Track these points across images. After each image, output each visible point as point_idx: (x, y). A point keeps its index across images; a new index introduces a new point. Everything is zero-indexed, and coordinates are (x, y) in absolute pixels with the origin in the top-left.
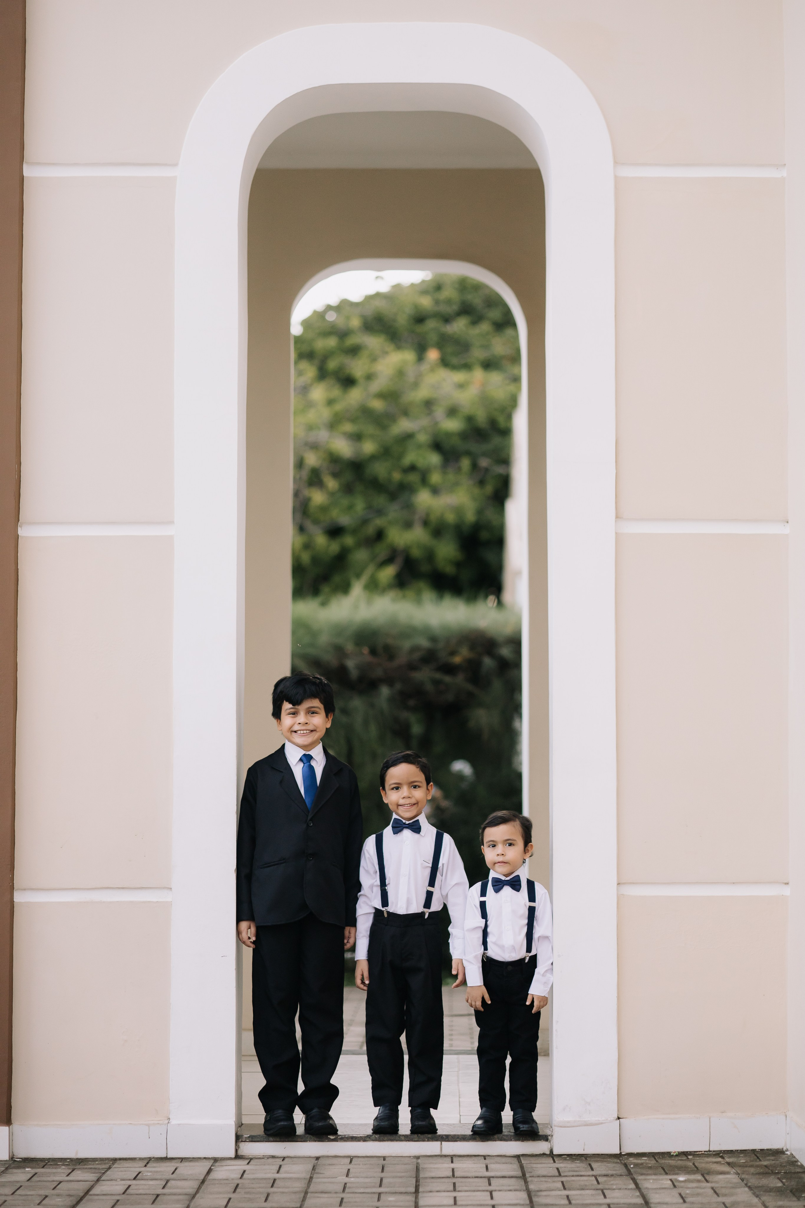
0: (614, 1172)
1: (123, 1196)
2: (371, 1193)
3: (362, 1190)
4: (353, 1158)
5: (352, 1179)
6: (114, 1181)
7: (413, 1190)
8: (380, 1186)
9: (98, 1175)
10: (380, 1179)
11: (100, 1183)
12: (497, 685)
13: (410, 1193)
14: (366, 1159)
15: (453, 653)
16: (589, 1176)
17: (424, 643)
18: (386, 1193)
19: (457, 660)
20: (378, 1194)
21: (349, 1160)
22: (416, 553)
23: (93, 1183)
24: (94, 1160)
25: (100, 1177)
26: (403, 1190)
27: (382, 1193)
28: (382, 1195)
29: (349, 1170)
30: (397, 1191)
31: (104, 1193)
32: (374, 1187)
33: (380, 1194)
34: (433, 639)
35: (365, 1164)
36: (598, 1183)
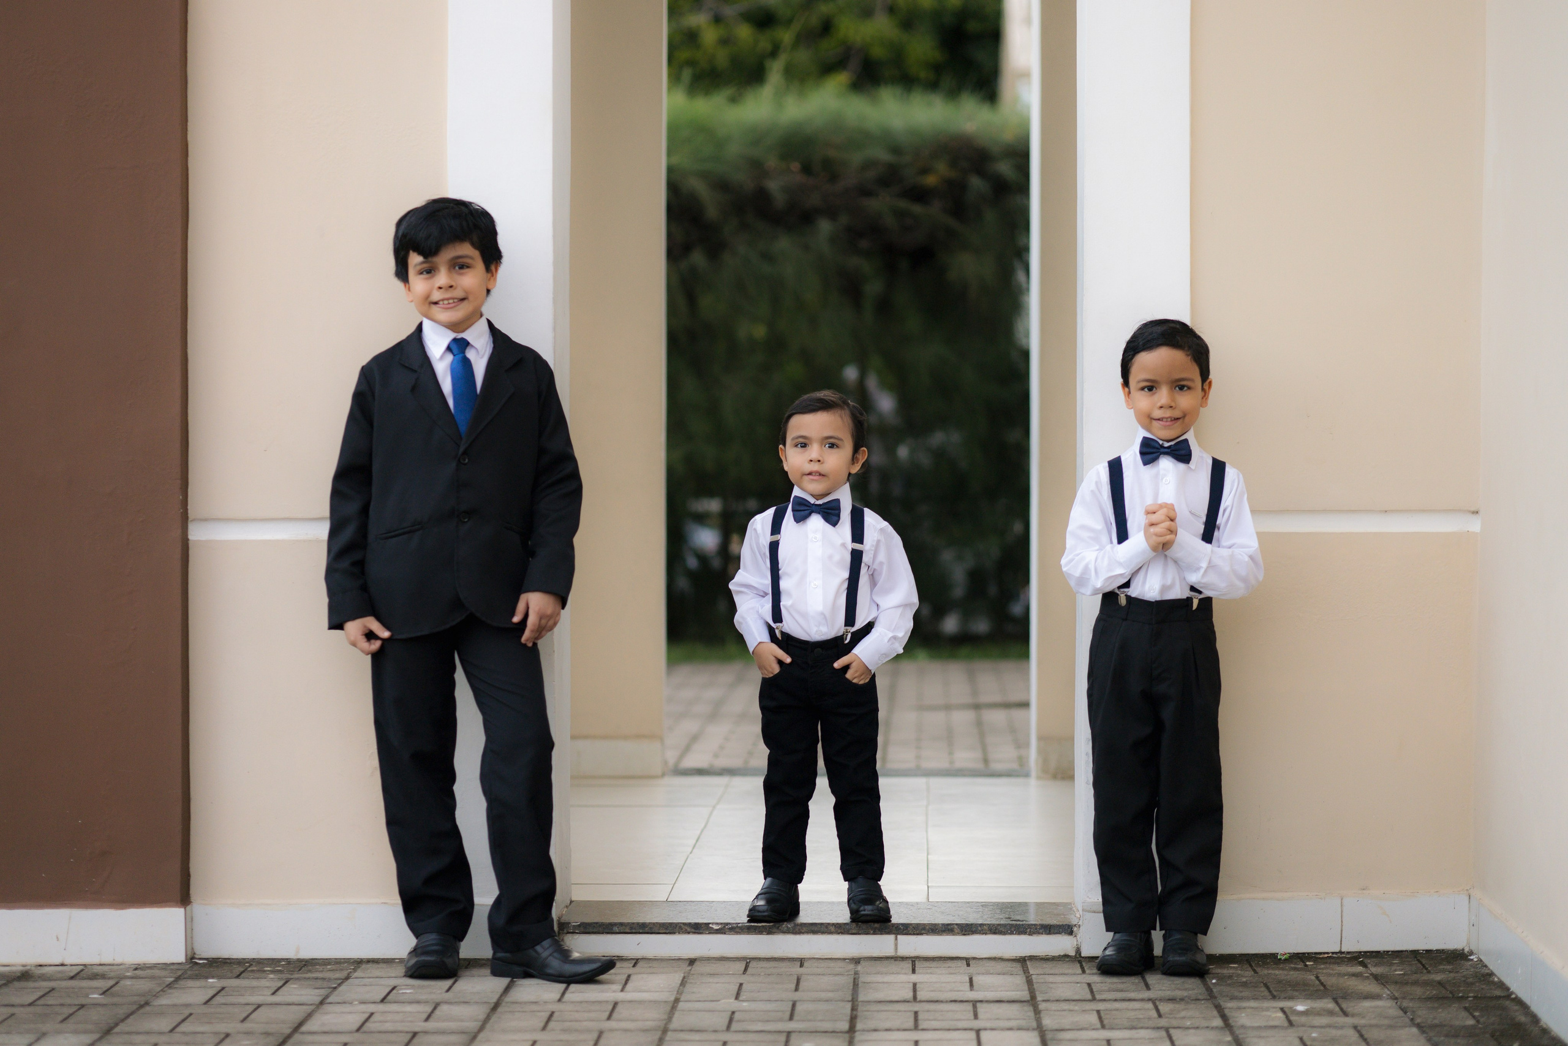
0: (1185, 994)
1: (357, 1035)
2: (775, 1032)
3: (759, 1026)
4: (750, 962)
5: (745, 1004)
6: (348, 1005)
7: (845, 1026)
8: (791, 1018)
9: (323, 992)
10: (791, 1004)
11: (326, 1008)
12: (990, 216)
13: (841, 1032)
14: (772, 964)
15: (925, 171)
16: (1142, 1000)
17: (882, 155)
18: (800, 1032)
19: (931, 180)
20: (785, 1034)
21: (742, 966)
22: (878, 52)
23: (312, 1007)
24: (326, 962)
25: (327, 997)
26: (828, 1026)
27: (794, 1032)
28: (793, 1036)
29: (741, 985)
30: (818, 1029)
31: (326, 1029)
32: (781, 1020)
33: (789, 1034)
34: (896, 150)
35: (769, 975)
36: (1160, 1016)
